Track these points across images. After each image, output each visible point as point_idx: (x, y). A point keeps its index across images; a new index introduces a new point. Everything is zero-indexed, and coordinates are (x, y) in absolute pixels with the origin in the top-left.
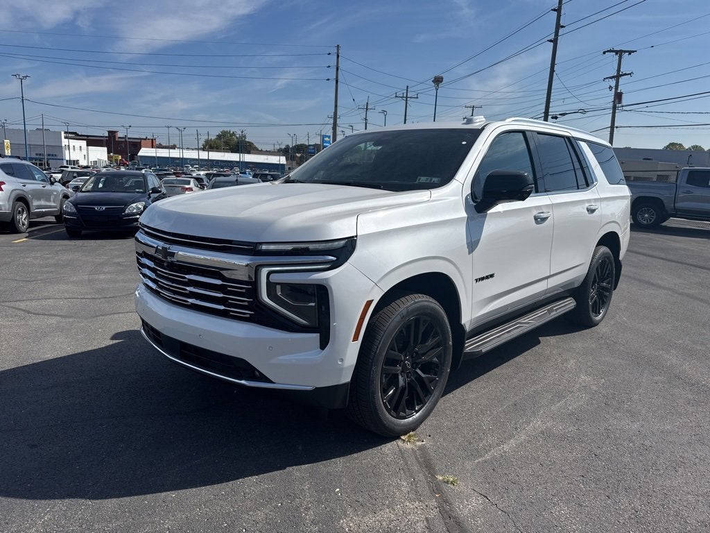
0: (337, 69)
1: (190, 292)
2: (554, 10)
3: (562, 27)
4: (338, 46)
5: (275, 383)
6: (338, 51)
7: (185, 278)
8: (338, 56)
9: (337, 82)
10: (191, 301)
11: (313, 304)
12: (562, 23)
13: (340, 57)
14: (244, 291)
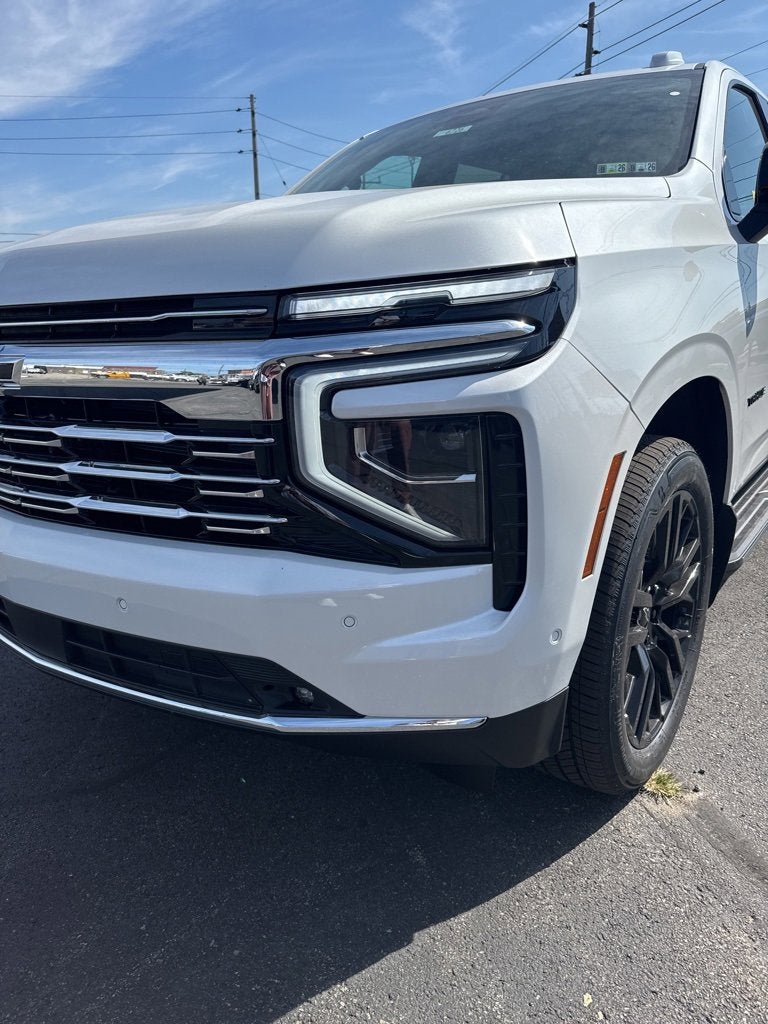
0: (254, 135)
1: (73, 476)
2: (584, 26)
3: (596, 52)
4: (252, 96)
5: (362, 717)
6: (252, 105)
7: (53, 437)
8: (253, 114)
9: (255, 155)
10: (79, 502)
11: (471, 478)
12: (595, 47)
13: (256, 115)
14: (250, 455)
